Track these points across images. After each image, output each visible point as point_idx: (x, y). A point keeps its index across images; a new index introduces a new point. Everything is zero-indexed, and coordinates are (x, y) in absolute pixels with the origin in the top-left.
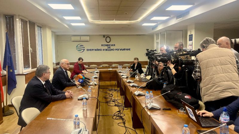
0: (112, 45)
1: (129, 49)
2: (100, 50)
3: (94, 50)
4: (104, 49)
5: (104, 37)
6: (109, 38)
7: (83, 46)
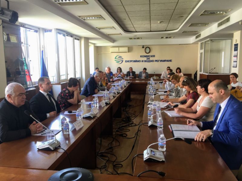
0: (152, 56)
1: (170, 61)
2: (139, 61)
3: (133, 61)
4: (143, 61)
5: (143, 47)
6: (149, 49)
7: (122, 57)
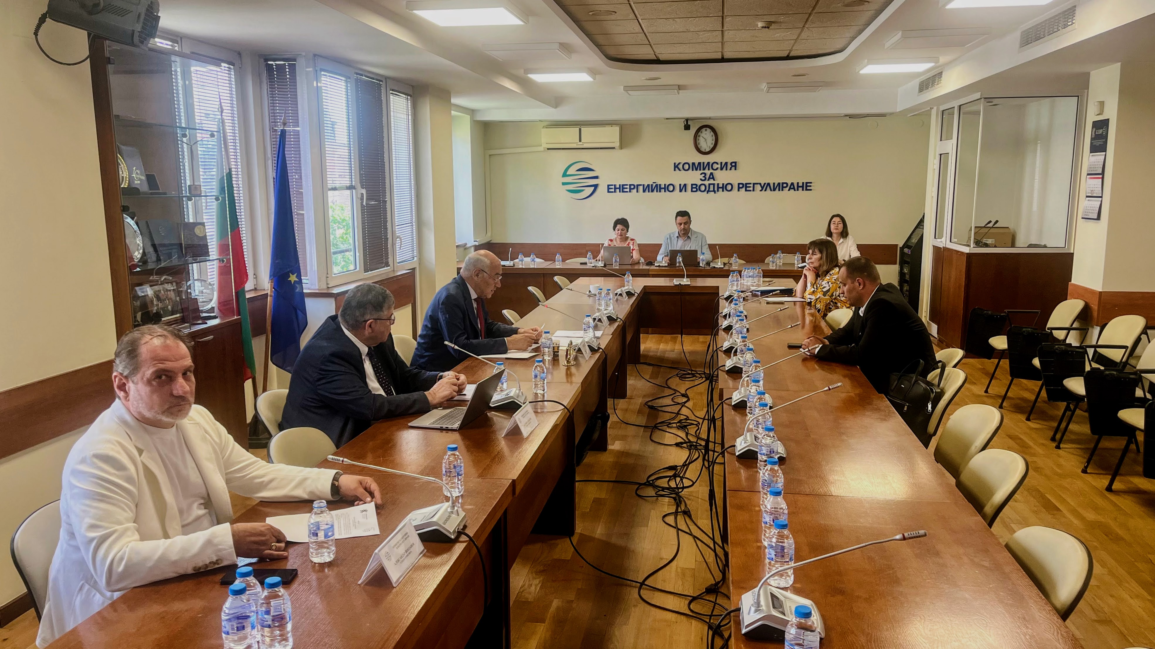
0: (724, 166)
1: (806, 186)
2: (666, 188)
3: (641, 188)
4: (685, 185)
5: (687, 127)
6: (712, 133)
7: (593, 170)
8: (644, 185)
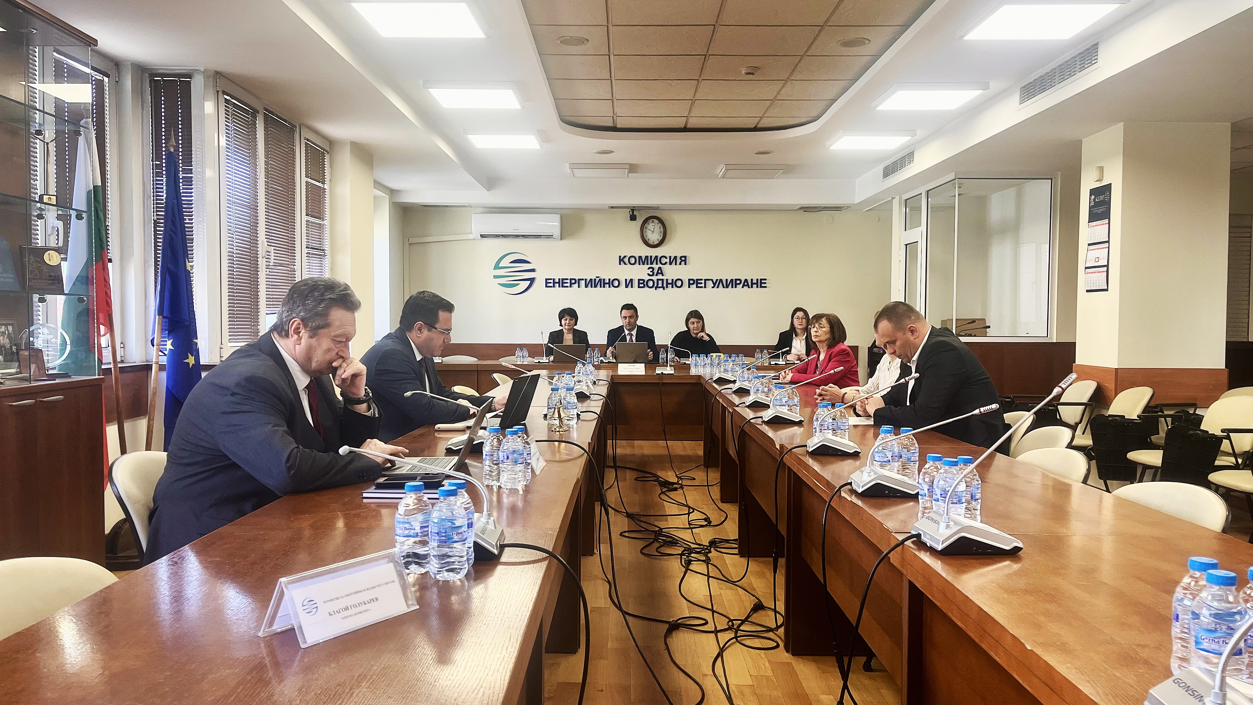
0: (673, 260)
1: (761, 283)
2: (611, 283)
3: (583, 283)
4: (631, 280)
5: (633, 218)
6: (660, 225)
7: (529, 263)
8: (586, 279)
